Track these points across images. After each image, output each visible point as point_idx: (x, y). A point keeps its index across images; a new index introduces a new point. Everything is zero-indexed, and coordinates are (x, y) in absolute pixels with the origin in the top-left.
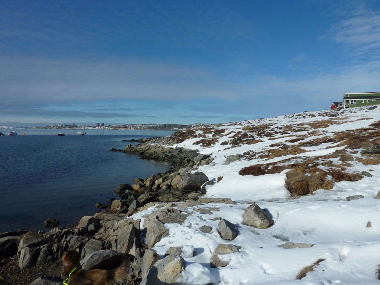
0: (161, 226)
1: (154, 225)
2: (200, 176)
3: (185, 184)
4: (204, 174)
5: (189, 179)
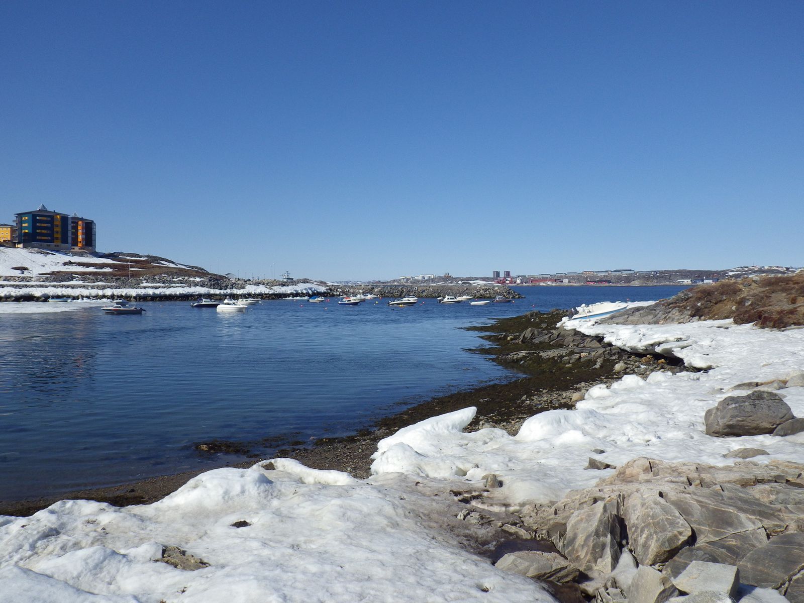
0: (672, 515)
1: (655, 511)
2: (766, 402)
3: (725, 421)
4: (777, 398)
5: (736, 408)
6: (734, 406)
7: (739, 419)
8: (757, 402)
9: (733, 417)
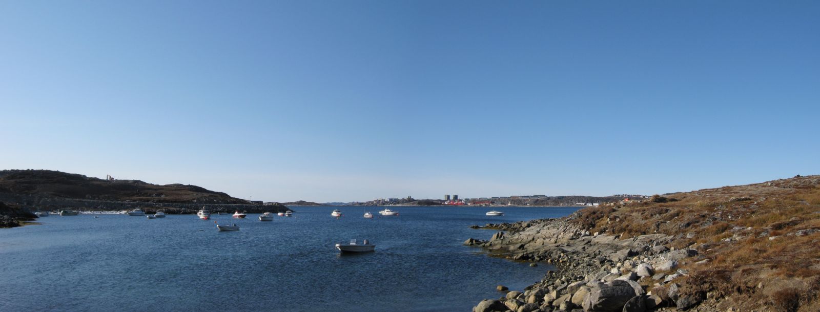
2: (620, 287)
3: (595, 301)
4: (627, 284)
5: (602, 292)
6: (600, 291)
7: (604, 299)
8: (615, 287)
9: (600, 298)
